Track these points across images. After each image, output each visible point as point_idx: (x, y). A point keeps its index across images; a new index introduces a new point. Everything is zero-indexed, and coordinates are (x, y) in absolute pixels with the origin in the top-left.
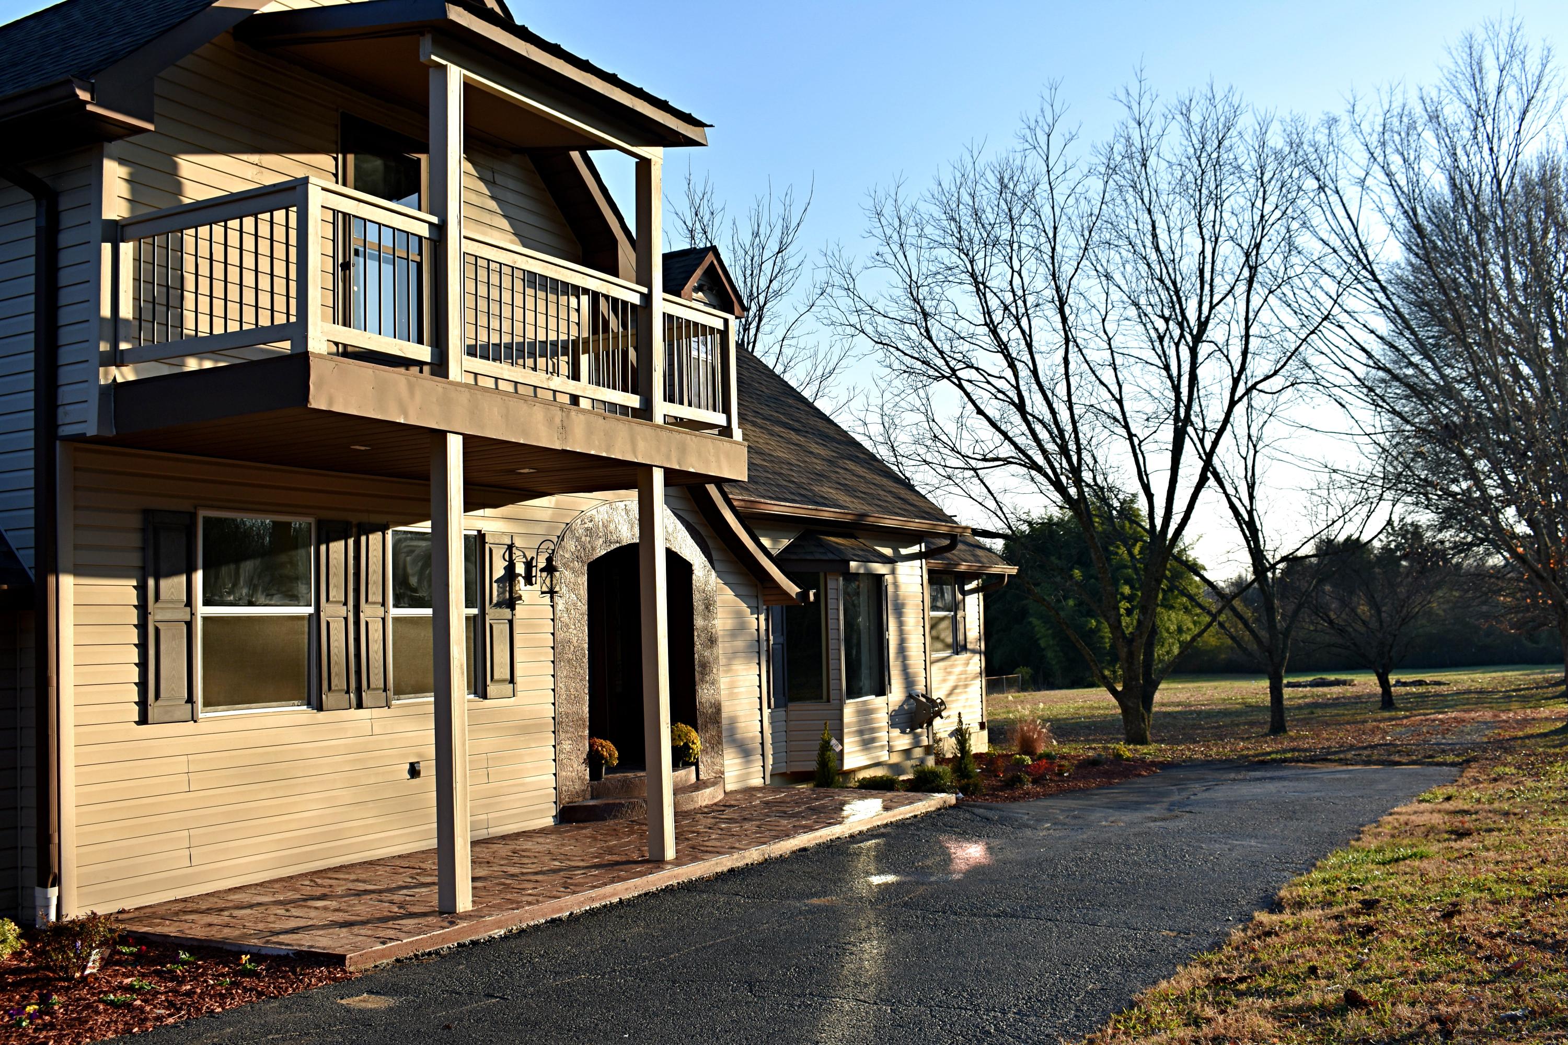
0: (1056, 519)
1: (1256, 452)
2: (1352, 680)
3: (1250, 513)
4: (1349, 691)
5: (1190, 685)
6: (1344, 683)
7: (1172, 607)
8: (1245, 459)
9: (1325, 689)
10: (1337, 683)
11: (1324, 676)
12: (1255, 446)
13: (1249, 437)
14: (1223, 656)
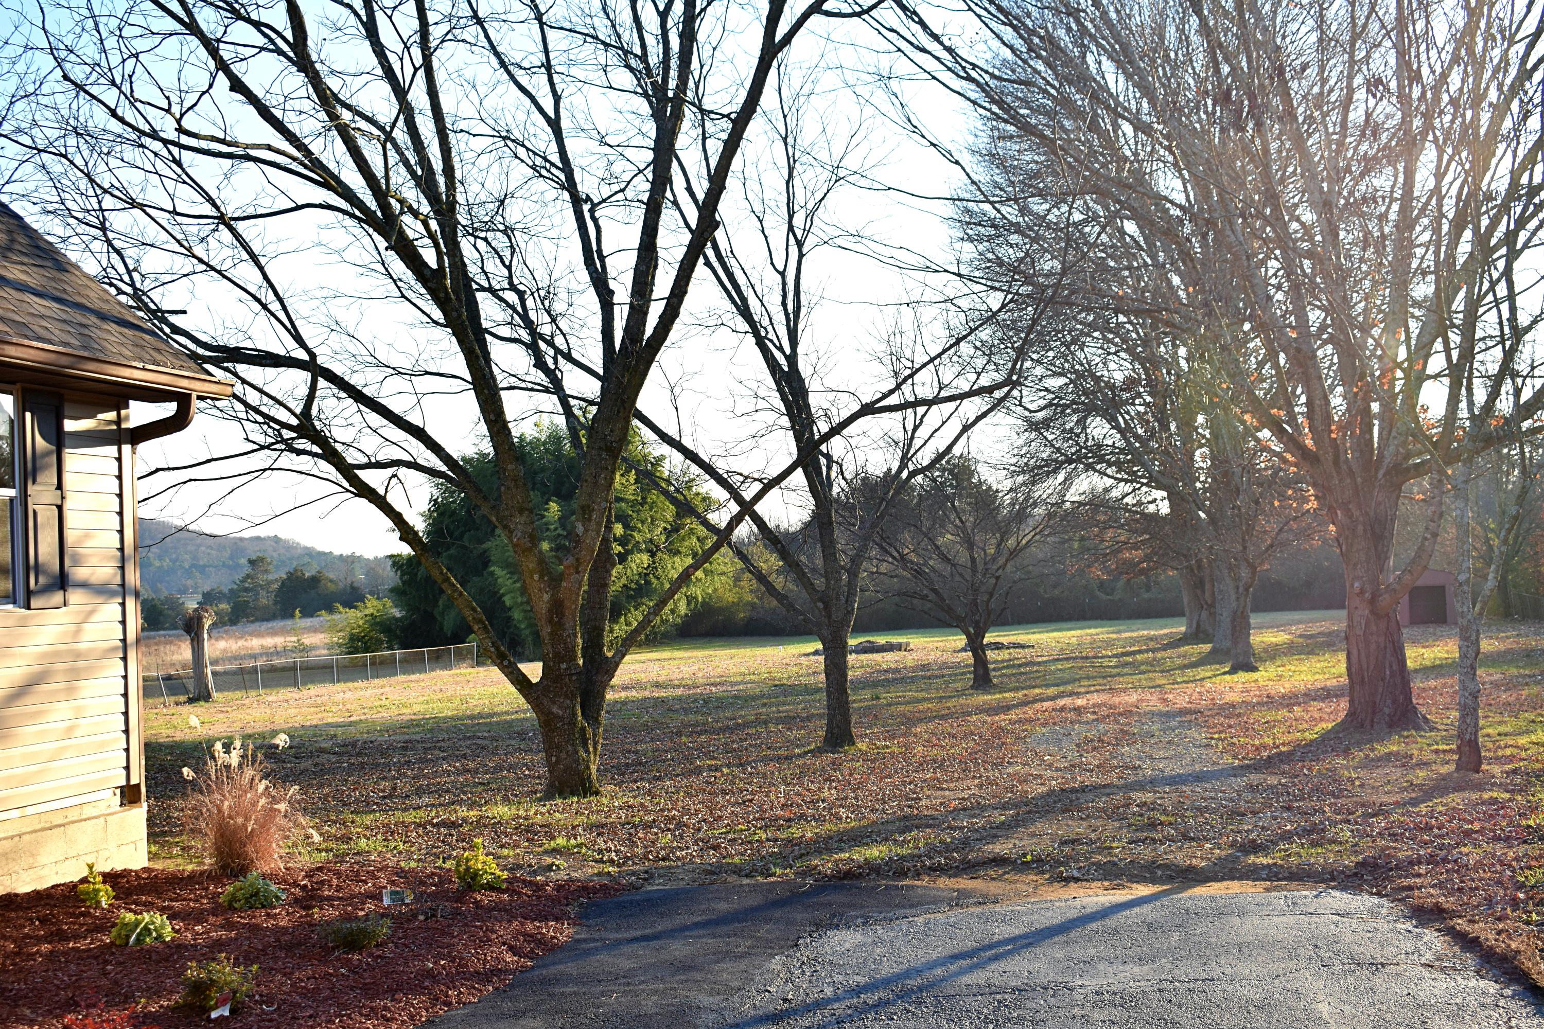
0: (528, 438)
1: (801, 256)
2: (908, 644)
3: (792, 359)
4: (910, 659)
5: (700, 653)
6: (898, 647)
7: (677, 553)
8: (783, 274)
9: (877, 657)
10: (890, 648)
11: (871, 639)
12: (800, 244)
13: (791, 228)
14: (742, 615)
